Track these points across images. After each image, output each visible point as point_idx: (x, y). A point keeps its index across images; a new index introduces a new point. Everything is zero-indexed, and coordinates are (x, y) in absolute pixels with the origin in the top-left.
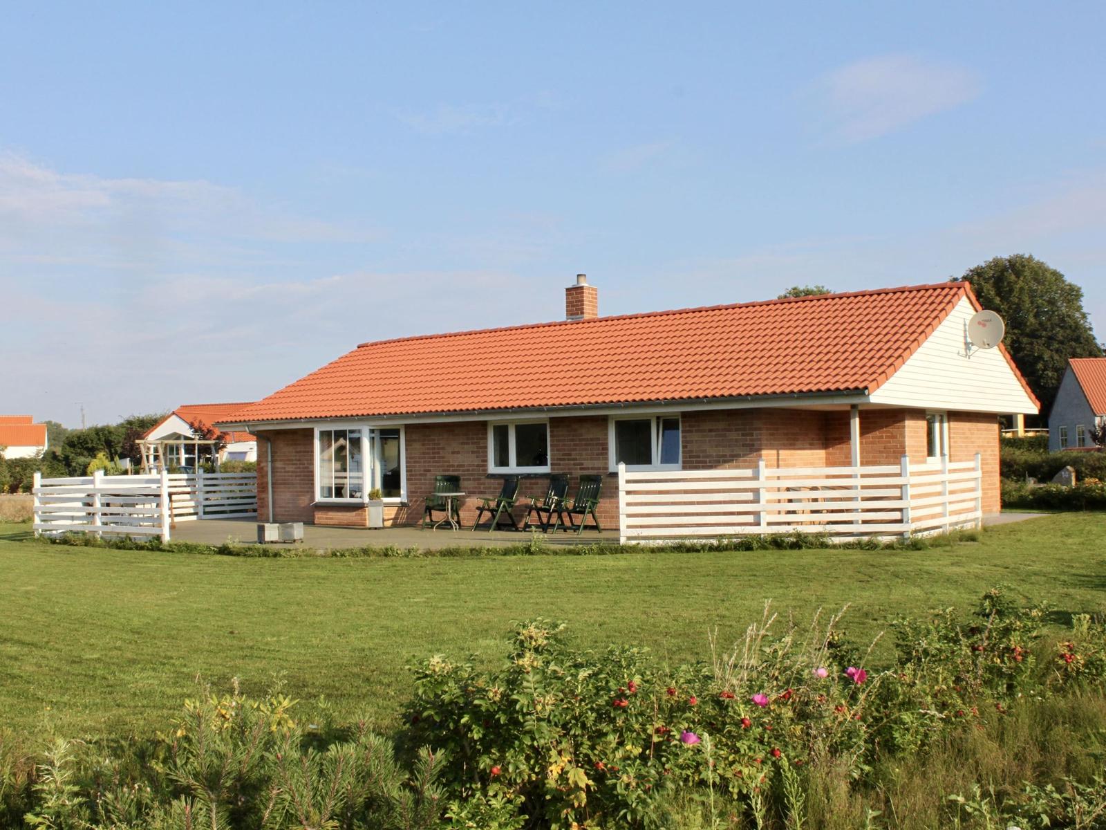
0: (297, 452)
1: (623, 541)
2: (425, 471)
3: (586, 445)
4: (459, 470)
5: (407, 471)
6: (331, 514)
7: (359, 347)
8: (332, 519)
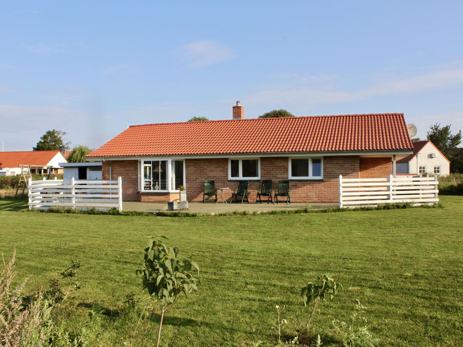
0: (124, 170)
1: (341, 207)
2: (196, 179)
3: (278, 168)
4: (214, 178)
5: (186, 179)
6: (150, 197)
7: (130, 127)
8: (151, 199)
